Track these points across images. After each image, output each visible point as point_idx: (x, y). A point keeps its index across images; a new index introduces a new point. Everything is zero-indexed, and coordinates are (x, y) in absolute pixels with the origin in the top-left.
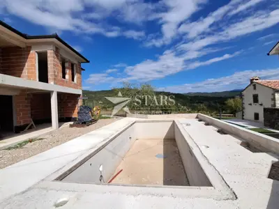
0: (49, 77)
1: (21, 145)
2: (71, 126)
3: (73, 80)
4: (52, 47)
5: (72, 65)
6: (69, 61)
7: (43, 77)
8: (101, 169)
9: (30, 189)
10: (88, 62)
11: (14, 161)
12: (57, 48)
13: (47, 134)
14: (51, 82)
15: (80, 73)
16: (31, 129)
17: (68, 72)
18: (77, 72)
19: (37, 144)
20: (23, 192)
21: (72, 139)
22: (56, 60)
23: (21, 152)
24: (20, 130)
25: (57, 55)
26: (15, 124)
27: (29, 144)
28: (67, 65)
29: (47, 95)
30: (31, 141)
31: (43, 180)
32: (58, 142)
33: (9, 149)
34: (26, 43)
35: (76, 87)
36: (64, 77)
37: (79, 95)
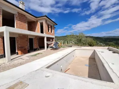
0: (44, 31)
1: (36, 55)
2: (51, 49)
3: (52, 32)
4: (44, 20)
5: (51, 26)
7: (42, 32)
8: (61, 66)
9: (38, 70)
10: (57, 25)
11: (33, 60)
12: (46, 20)
13: (43, 52)
14: (44, 33)
15: (54, 30)
16: (38, 50)
17: (50, 29)
18: (53, 29)
20: (36, 71)
21: (52, 54)
22: (46, 25)
23: (35, 57)
24: (35, 50)
25: (46, 23)
26: (34, 48)
28: (49, 26)
29: (43, 38)
30: (39, 54)
31: (42, 67)
32: (47, 55)
33: (32, 56)
34: (36, 20)
35: (53, 35)
36: (49, 31)
37: (53, 38)
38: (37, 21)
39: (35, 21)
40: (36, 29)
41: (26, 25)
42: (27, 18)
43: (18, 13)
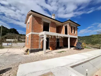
0: (68, 33)
1: (61, 52)
2: (74, 49)
3: (75, 33)
4: (68, 24)
5: (74, 28)
6: (73, 27)
7: (66, 33)
9: (63, 66)
10: (80, 25)
11: (59, 56)
12: (70, 24)
13: (67, 50)
14: (68, 34)
15: (77, 30)
16: (63, 48)
17: (73, 30)
19: (64, 53)
22: (70, 27)
23: (61, 54)
24: (61, 48)
25: (70, 26)
26: (60, 46)
27: (63, 52)
28: (73, 28)
29: (67, 38)
30: (63, 51)
31: (67, 65)
32: (70, 54)
33: (58, 52)
35: (75, 35)
36: (72, 32)
37: (76, 38)
38: (63, 25)
39: (61, 25)
40: (62, 32)
41: (55, 29)
42: (56, 24)
43: (51, 22)
